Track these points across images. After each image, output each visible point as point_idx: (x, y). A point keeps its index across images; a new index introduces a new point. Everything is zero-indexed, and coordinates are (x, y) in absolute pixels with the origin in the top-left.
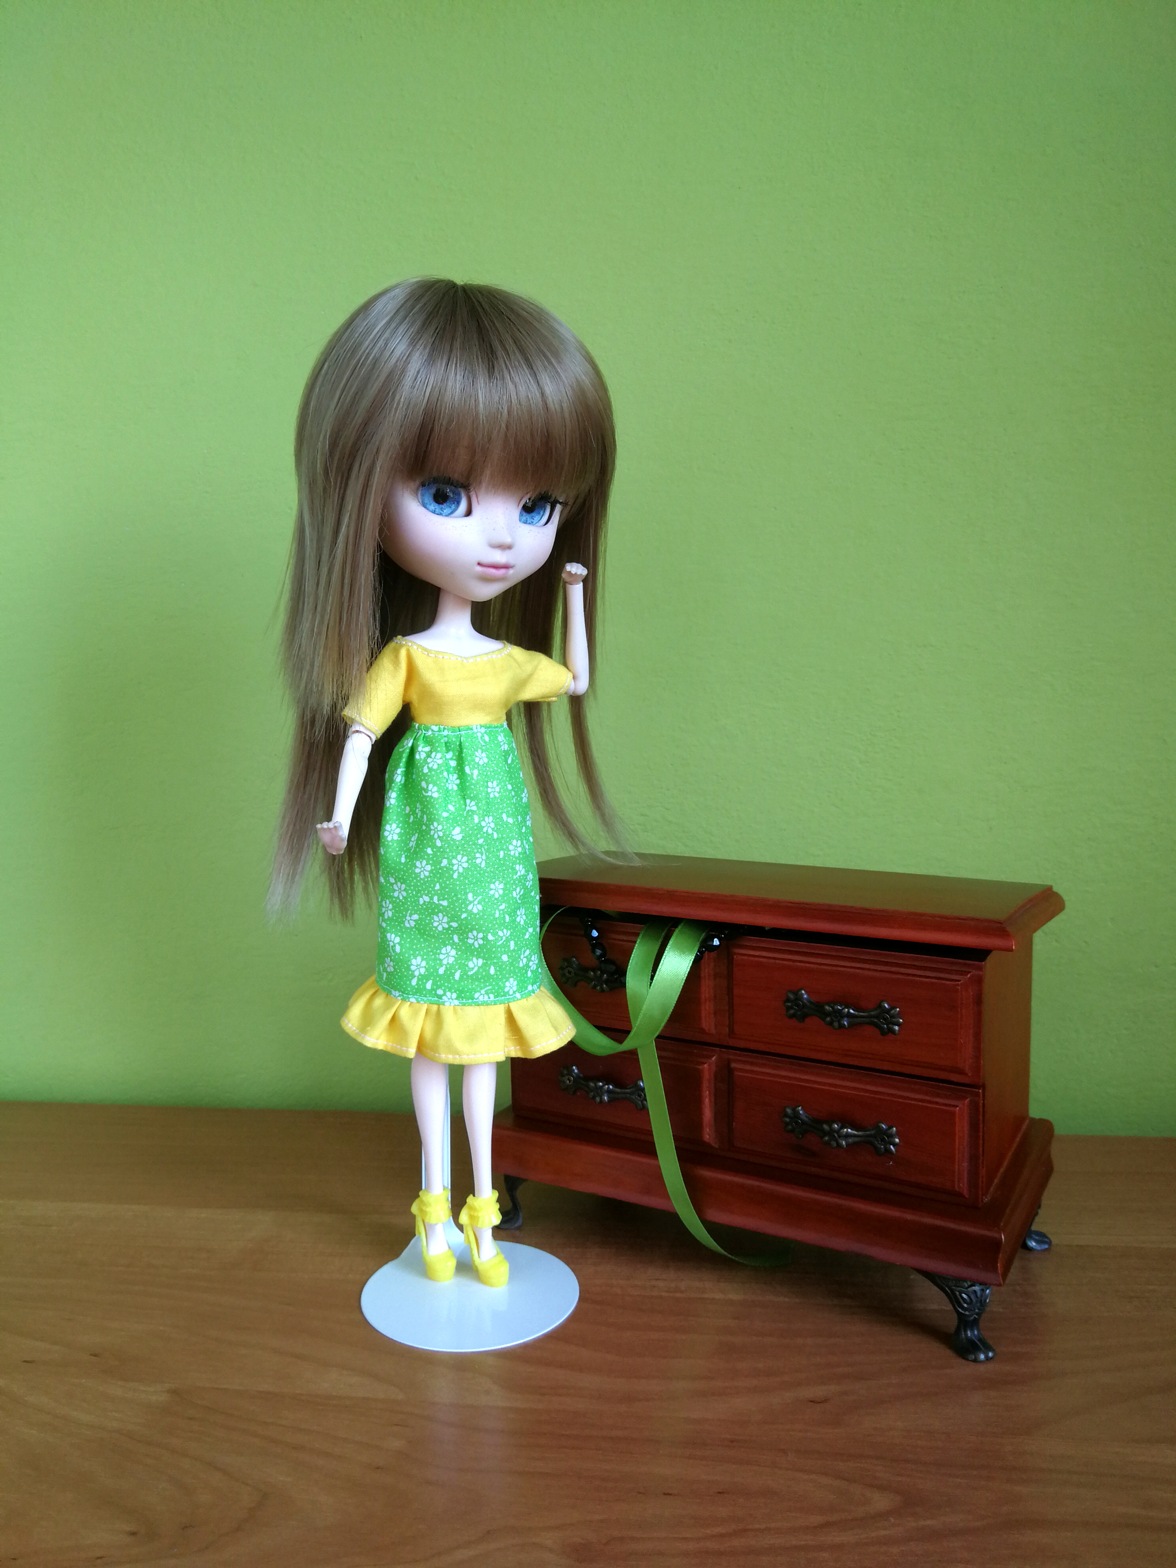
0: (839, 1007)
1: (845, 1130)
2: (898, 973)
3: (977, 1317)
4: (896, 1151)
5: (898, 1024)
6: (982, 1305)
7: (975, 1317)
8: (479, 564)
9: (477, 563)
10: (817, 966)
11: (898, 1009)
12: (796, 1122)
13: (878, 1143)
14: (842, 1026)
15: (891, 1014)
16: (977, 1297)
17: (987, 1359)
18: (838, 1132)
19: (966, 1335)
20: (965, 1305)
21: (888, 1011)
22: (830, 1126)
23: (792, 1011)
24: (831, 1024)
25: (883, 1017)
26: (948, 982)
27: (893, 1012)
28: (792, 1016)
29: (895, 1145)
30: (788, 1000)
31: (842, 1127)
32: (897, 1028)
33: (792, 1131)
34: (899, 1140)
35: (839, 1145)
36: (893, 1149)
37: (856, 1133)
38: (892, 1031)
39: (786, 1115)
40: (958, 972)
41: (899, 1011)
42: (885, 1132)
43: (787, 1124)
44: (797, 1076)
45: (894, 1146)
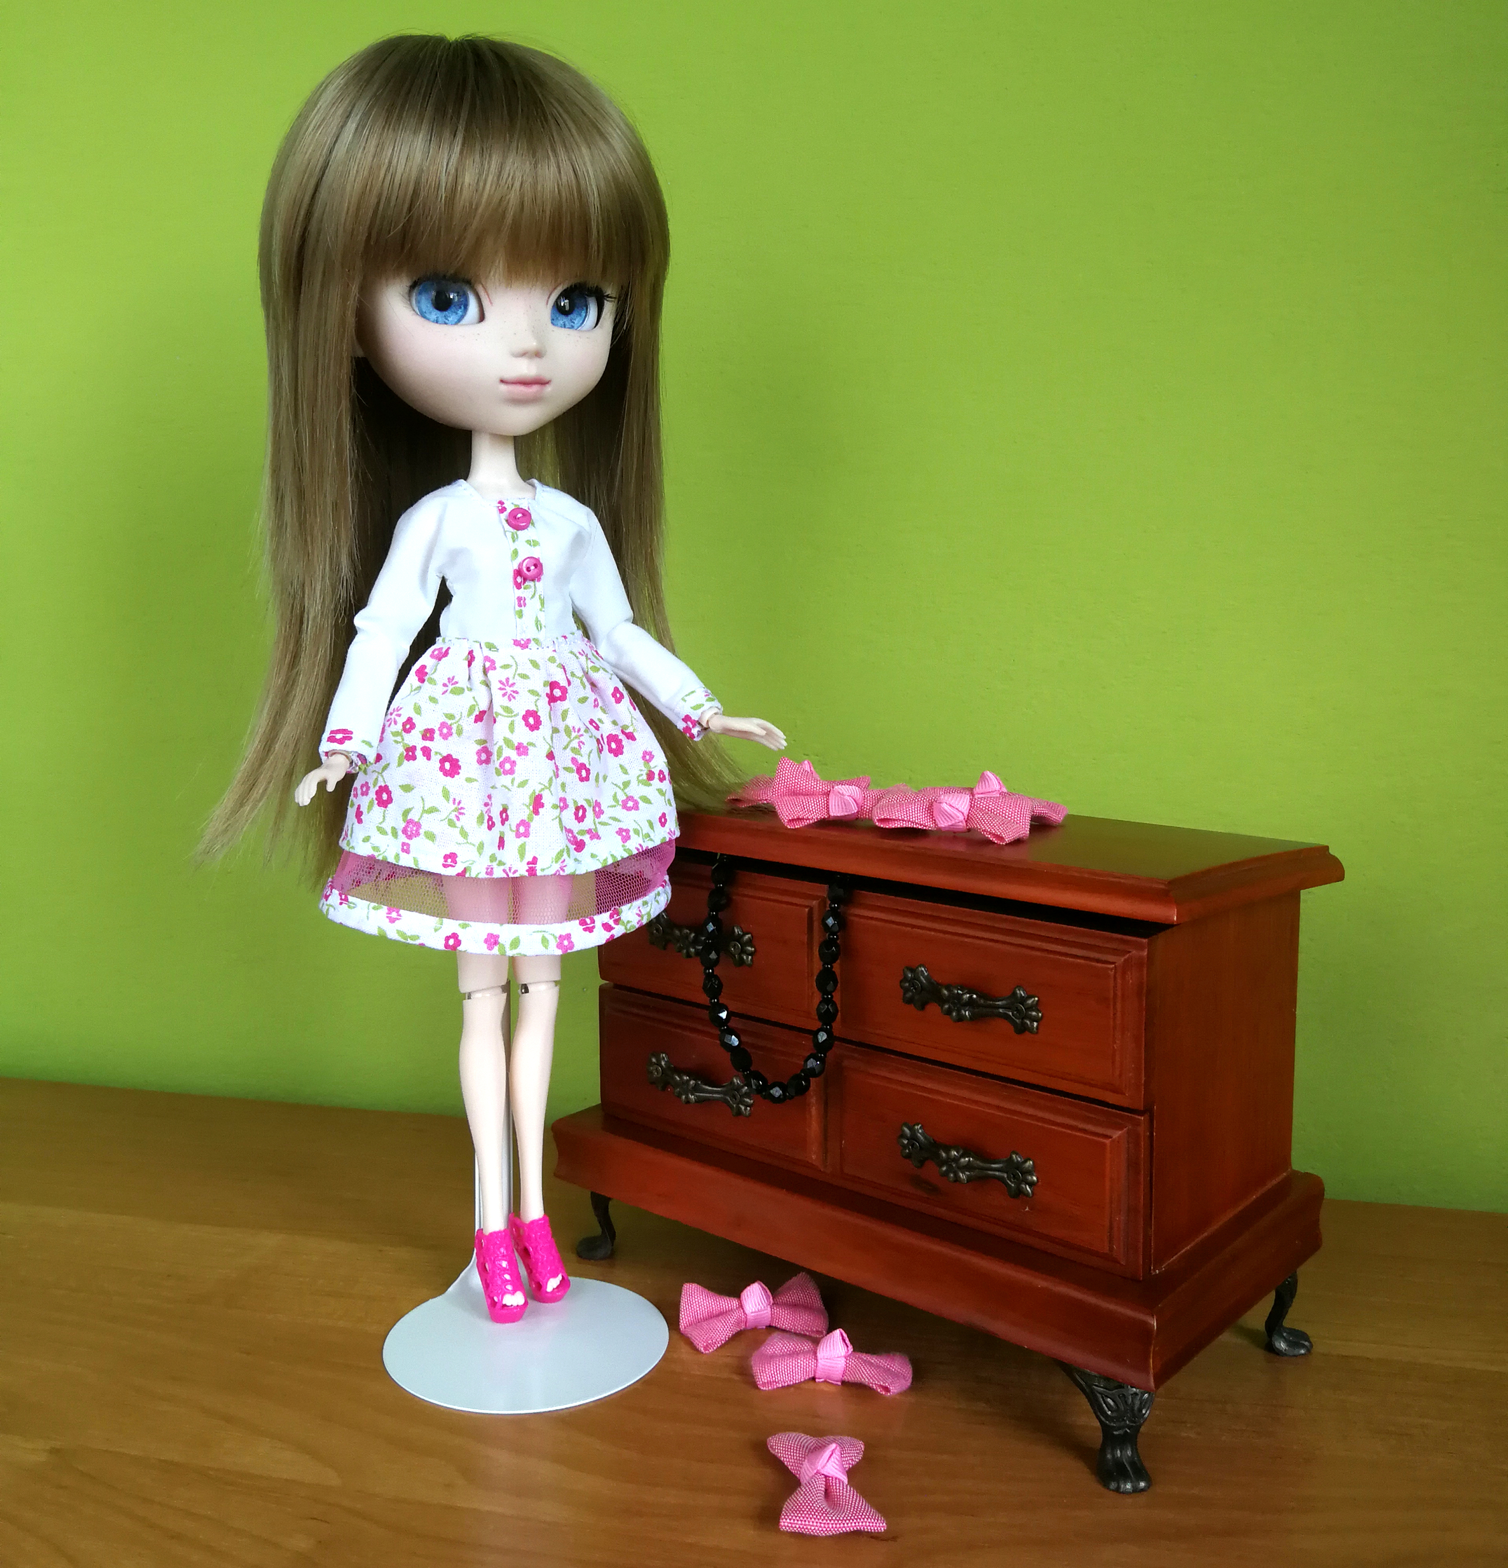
0: (960, 992)
1: (967, 1159)
2: (1039, 949)
3: (1128, 1431)
4: (1032, 1191)
5: (1033, 1019)
6: (1134, 1416)
7: (1126, 1431)
8: (502, 381)
9: (498, 380)
10: (941, 935)
11: (1036, 999)
12: (913, 1145)
13: (1011, 1181)
14: (961, 1018)
15: (1028, 1004)
16: (1126, 1402)
17: (1136, 1490)
18: (956, 1160)
19: (1113, 1456)
20: (1109, 1413)
21: (1023, 1000)
22: (948, 1151)
23: (909, 994)
24: (949, 1013)
25: (1017, 1008)
26: (1100, 965)
27: (1030, 1002)
28: (909, 1001)
29: (1031, 1184)
30: (905, 979)
31: (963, 1156)
32: (1035, 1024)
33: (908, 1156)
34: (1037, 1178)
35: (957, 1179)
36: (1028, 1189)
37: (981, 1164)
38: (1030, 1030)
39: (903, 1136)
40: (1115, 952)
41: (1038, 1001)
42: (1018, 1166)
43: (905, 1147)
44: (919, 1082)
45: (1030, 1186)
